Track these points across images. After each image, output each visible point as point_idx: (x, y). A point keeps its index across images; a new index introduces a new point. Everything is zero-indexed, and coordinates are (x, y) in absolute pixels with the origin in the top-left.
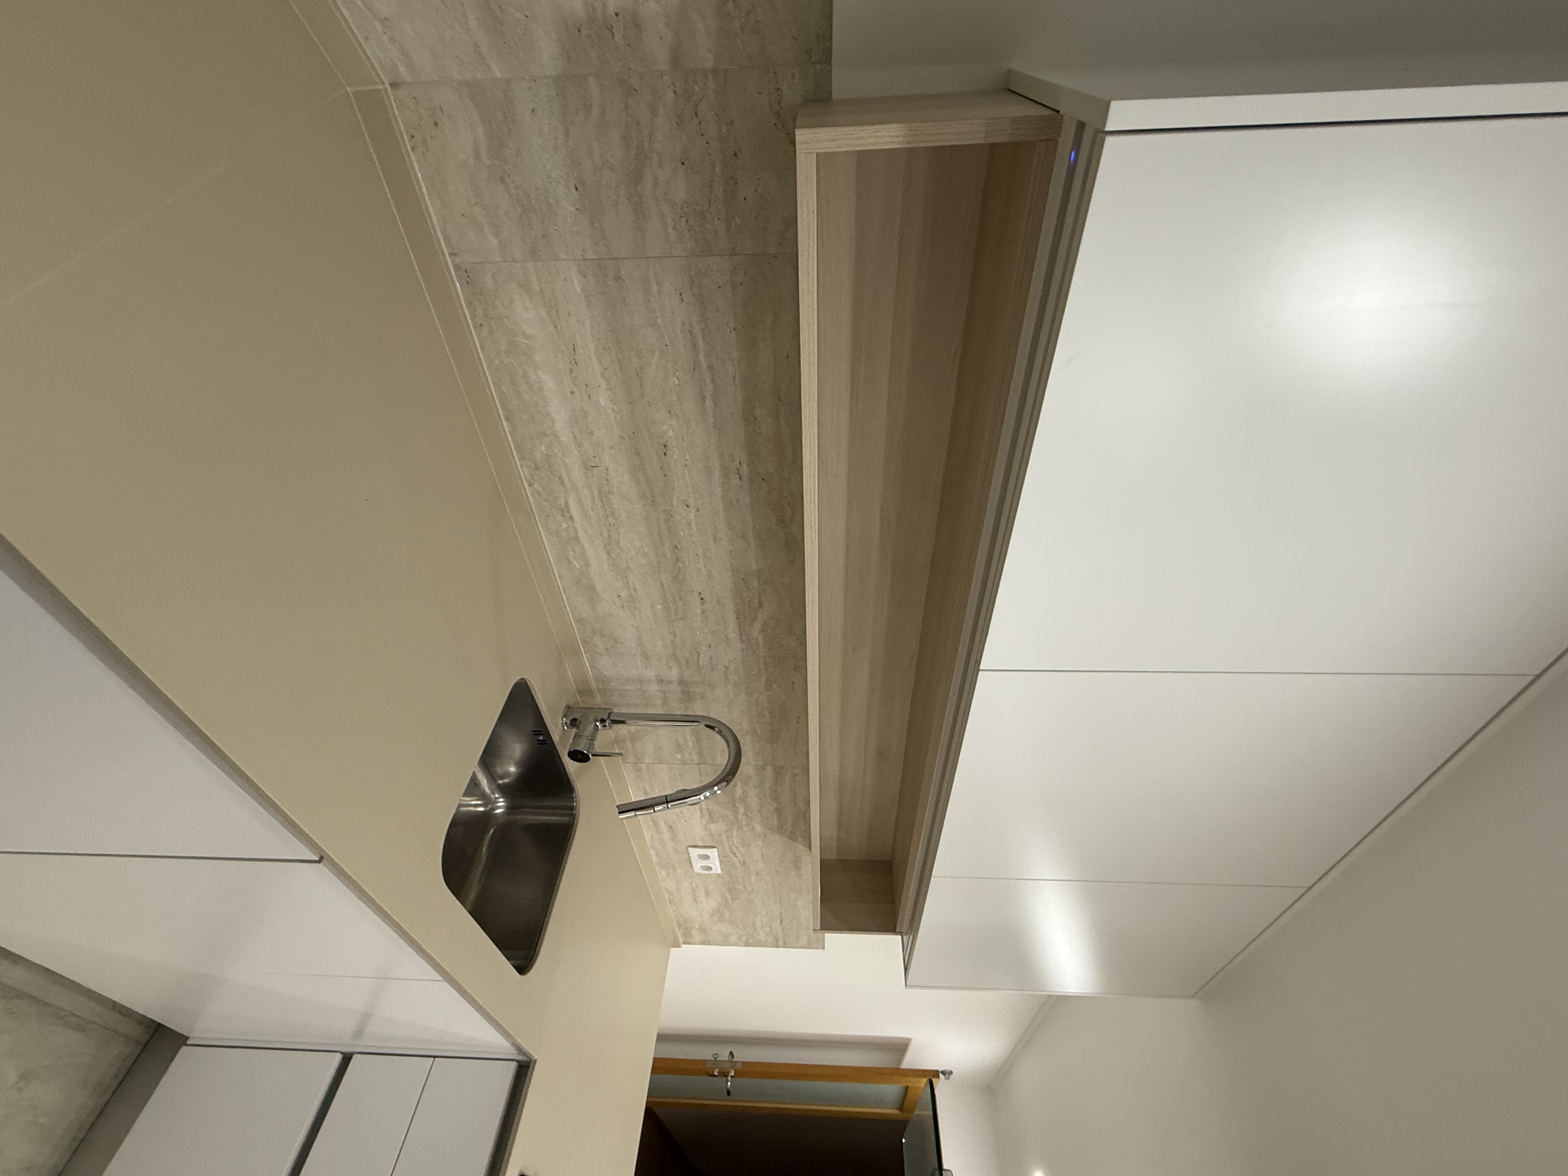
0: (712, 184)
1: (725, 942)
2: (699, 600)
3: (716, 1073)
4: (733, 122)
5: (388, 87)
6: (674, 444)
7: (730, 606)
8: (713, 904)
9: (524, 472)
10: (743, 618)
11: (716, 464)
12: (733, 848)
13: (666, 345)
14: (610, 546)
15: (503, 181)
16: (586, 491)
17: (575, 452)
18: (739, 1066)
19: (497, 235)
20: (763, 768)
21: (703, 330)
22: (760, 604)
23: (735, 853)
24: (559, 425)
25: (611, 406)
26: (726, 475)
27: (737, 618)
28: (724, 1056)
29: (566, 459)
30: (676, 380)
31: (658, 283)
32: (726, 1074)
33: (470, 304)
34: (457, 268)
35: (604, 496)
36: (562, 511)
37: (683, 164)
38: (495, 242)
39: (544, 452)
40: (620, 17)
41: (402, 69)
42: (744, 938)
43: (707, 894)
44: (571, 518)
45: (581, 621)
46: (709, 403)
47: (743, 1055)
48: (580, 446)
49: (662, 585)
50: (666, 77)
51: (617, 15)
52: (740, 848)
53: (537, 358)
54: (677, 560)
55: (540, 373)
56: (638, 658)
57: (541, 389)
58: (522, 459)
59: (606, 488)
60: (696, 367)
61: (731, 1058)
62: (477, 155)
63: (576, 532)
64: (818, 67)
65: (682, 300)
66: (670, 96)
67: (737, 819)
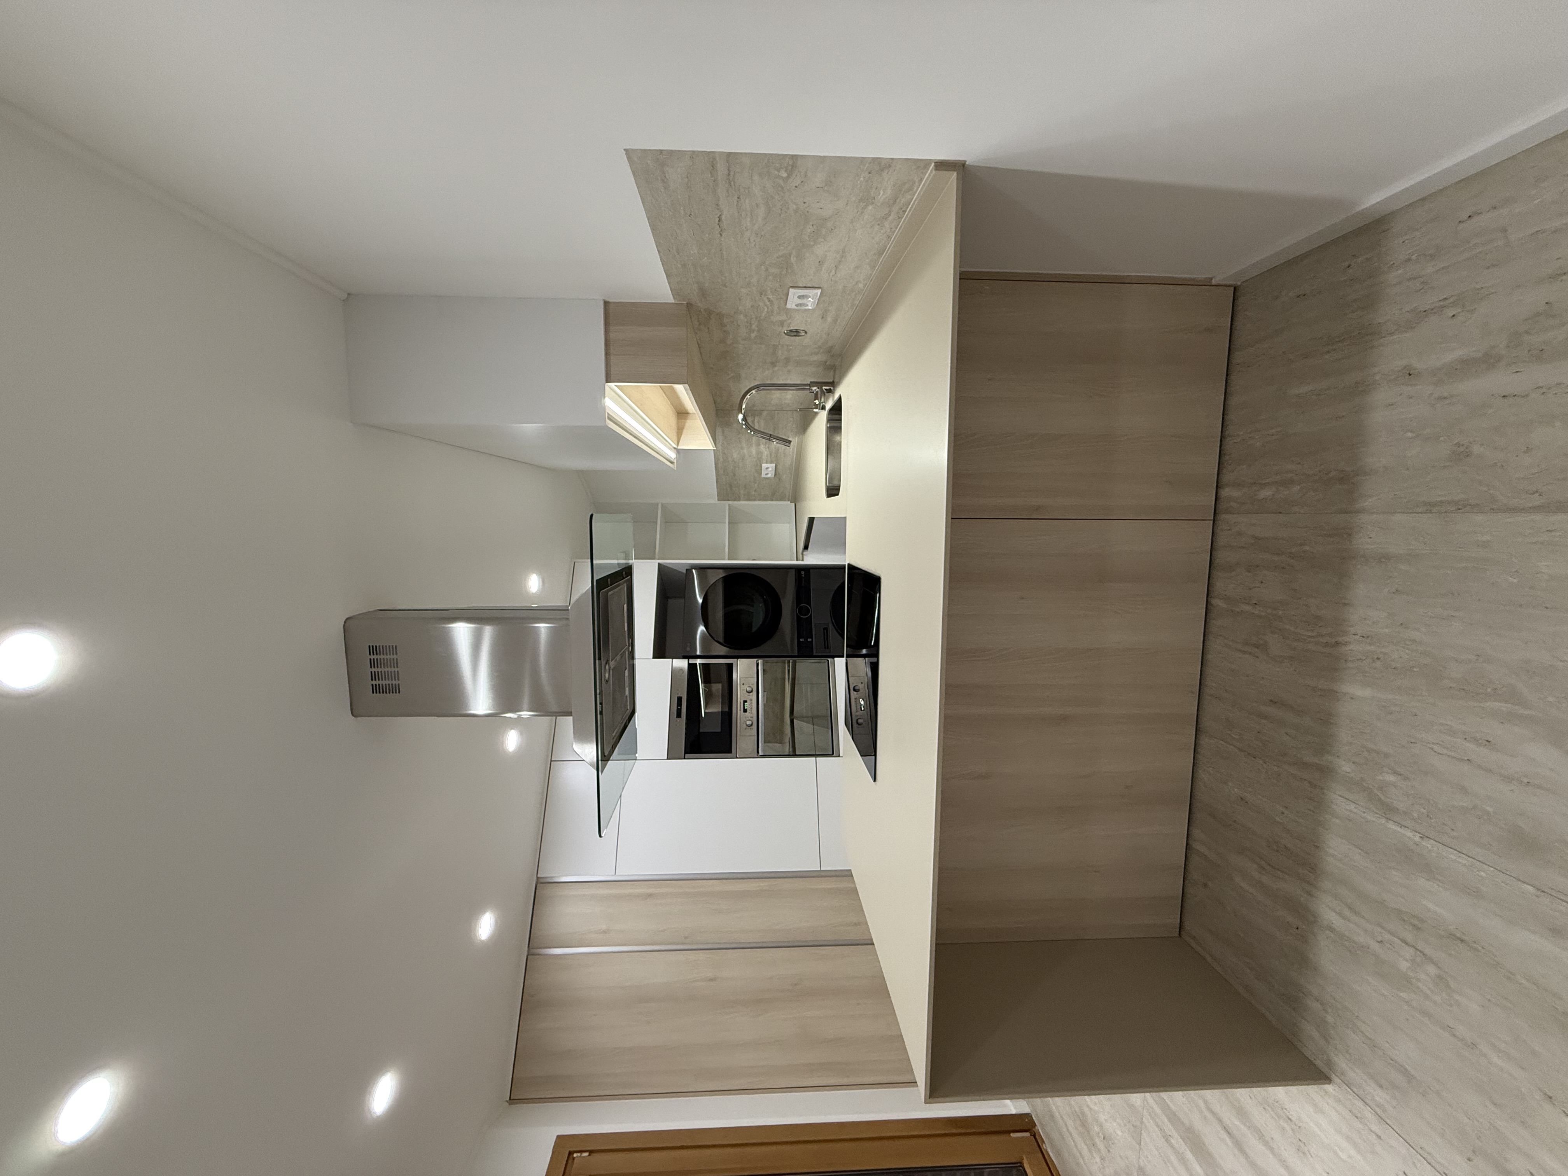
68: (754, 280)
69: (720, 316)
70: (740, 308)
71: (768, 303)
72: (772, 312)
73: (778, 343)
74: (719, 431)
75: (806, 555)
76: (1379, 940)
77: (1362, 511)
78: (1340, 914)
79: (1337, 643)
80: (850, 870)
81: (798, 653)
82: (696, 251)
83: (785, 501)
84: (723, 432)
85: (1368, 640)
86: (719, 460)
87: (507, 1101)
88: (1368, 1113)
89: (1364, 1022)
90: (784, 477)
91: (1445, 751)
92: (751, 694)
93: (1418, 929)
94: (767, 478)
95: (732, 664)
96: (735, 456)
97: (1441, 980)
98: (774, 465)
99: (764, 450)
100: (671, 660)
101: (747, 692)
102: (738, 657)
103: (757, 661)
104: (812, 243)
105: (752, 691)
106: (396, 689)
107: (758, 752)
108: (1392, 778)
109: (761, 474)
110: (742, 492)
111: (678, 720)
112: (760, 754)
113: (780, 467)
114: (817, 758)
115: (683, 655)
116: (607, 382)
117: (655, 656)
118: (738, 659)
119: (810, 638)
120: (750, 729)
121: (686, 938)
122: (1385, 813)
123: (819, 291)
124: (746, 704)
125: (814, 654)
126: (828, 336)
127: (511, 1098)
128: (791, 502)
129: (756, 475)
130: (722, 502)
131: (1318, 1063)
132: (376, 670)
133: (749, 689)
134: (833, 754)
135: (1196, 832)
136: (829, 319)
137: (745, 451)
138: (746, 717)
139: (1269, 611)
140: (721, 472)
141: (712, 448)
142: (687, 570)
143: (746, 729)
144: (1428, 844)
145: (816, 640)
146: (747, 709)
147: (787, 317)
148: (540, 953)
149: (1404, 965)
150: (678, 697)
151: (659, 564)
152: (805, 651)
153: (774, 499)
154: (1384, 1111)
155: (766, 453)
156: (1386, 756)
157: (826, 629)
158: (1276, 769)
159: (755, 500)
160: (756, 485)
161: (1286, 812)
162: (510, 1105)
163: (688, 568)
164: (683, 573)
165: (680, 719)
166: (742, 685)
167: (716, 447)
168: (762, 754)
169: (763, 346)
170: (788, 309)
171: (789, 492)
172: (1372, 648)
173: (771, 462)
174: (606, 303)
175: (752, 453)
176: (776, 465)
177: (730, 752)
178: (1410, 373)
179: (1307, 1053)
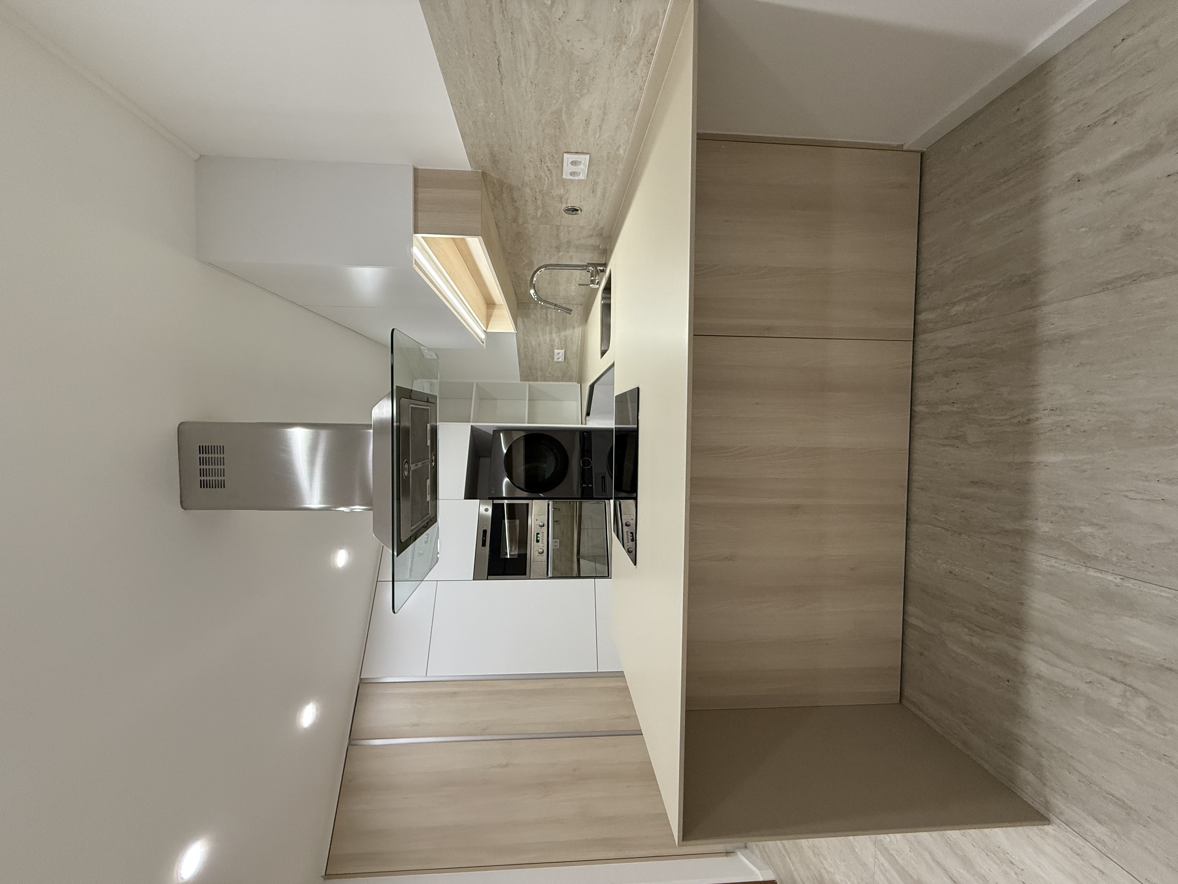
12: (549, 175)
67: (543, 197)
68: (534, 143)
69: (511, 188)
70: (527, 179)
71: (548, 173)
72: (552, 184)
73: (559, 224)
74: (520, 320)
75: (588, 420)
76: (1088, 681)
77: (1045, 303)
78: (1047, 662)
79: (1029, 420)
80: (623, 672)
81: (581, 496)
82: (483, 104)
83: (573, 382)
84: (523, 321)
85: (1058, 412)
86: (520, 345)
87: (323, 876)
88: (1088, 849)
89: (1079, 761)
90: (572, 361)
91: (1138, 496)
92: (543, 528)
93: (1125, 665)
94: (558, 362)
95: (528, 504)
96: (533, 343)
97: (1153, 712)
98: (563, 351)
99: (556, 338)
100: (479, 500)
101: (540, 526)
102: (533, 499)
103: (548, 502)
104: (578, 95)
105: (543, 526)
106: (221, 485)
107: (548, 575)
108: (1089, 530)
109: (553, 358)
110: (539, 374)
111: (483, 548)
112: (549, 576)
113: (568, 353)
114: (596, 579)
115: (488, 496)
116: (415, 233)
117: (467, 497)
118: (533, 500)
119: (590, 484)
120: (542, 556)
121: (484, 730)
122: (1084, 563)
123: (588, 156)
124: (538, 535)
125: (594, 497)
126: (599, 214)
127: (326, 874)
128: (578, 383)
129: (550, 360)
130: (523, 382)
131: (1037, 806)
132: (205, 467)
133: (541, 524)
134: (608, 576)
135: (910, 609)
136: (599, 194)
137: (541, 338)
138: (538, 546)
139: (966, 406)
140: (523, 356)
141: (514, 331)
142: (494, 431)
143: (538, 556)
144: (1129, 584)
145: (595, 486)
146: (539, 540)
147: (564, 190)
148: (360, 744)
149: (1114, 702)
150: (483, 530)
151: (472, 426)
152: (587, 494)
153: (564, 380)
154: (1105, 844)
155: (557, 340)
156: (1082, 510)
157: (603, 477)
158: (980, 540)
159: (550, 381)
160: (550, 368)
161: (991, 577)
162: (325, 879)
163: (494, 429)
164: (490, 434)
165: (484, 547)
166: (535, 521)
167: (517, 331)
168: (551, 576)
169: (548, 226)
170: (563, 179)
171: (576, 375)
172: (1062, 418)
173: (562, 349)
174: (415, 170)
175: (546, 340)
176: (565, 351)
177: (525, 574)
178: (1079, 179)
179: (1025, 797)
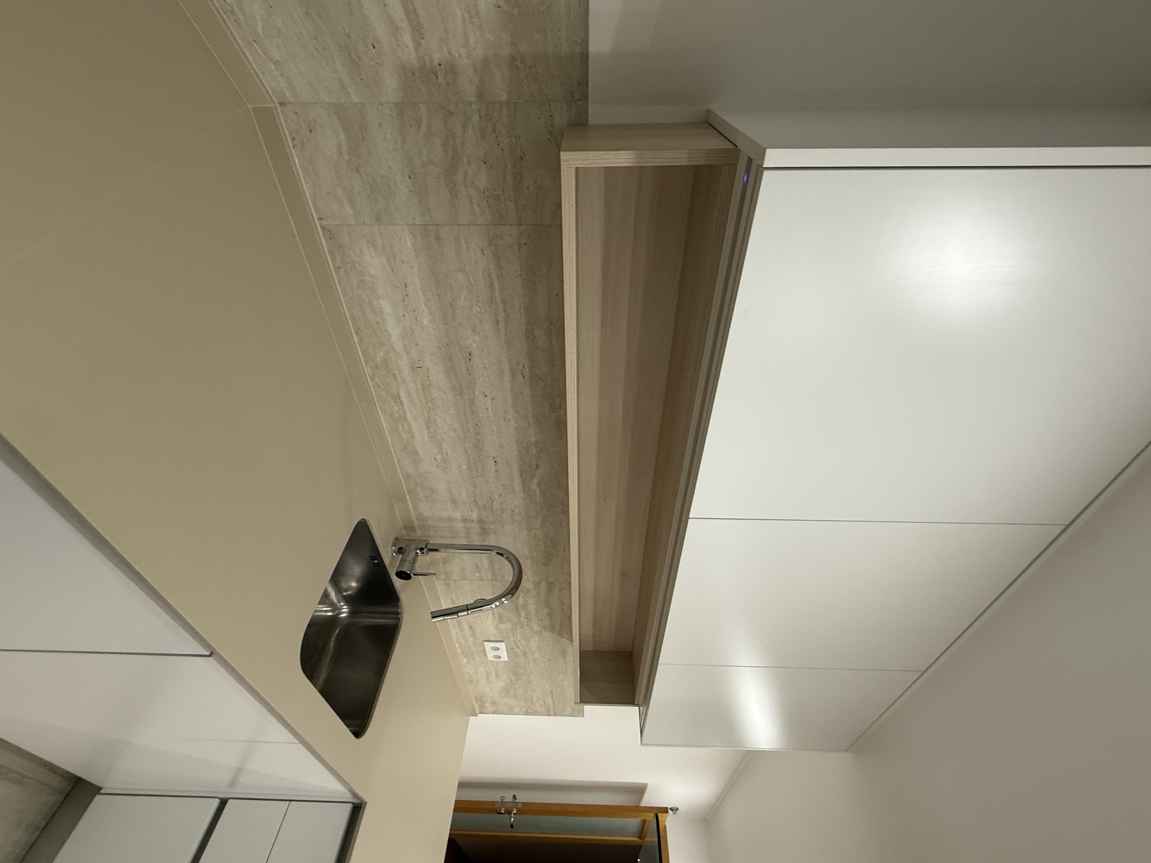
0: (505, 177)
1: (511, 712)
2: (493, 463)
3: (503, 812)
4: (519, 138)
5: (278, 106)
6: (476, 353)
7: (516, 468)
8: (502, 683)
9: (368, 370)
10: (526, 475)
11: (506, 367)
12: (517, 642)
13: (472, 285)
14: (429, 424)
15: (357, 170)
16: (412, 385)
17: (405, 357)
18: (520, 806)
19: (352, 206)
20: (539, 583)
21: (498, 276)
22: (537, 466)
23: (518, 646)
24: (394, 338)
25: (432, 325)
26: (513, 376)
27: (521, 476)
28: (509, 798)
29: (399, 362)
30: (478, 308)
31: (466, 243)
32: (510, 812)
33: (331, 253)
34: (323, 228)
35: (426, 388)
36: (396, 399)
37: (485, 163)
38: (350, 211)
39: (383, 357)
40: (442, 66)
41: (288, 94)
42: (524, 709)
43: (497, 676)
44: (402, 403)
45: (407, 476)
46: (501, 325)
47: (523, 797)
48: (408, 353)
49: (466, 451)
50: (474, 106)
51: (440, 65)
52: (522, 642)
53: (380, 291)
54: (478, 434)
55: (381, 302)
56: (449, 503)
57: (381, 312)
58: (366, 361)
59: (427, 383)
60: (492, 300)
61: (514, 799)
62: (340, 154)
63: (405, 412)
64: (579, 103)
65: (483, 254)
66: (476, 118)
67: (520, 620)
69: (552, 629)
70: (537, 638)
71: (518, 644)
72: (512, 634)
147: (500, 628)
170: (505, 642)
